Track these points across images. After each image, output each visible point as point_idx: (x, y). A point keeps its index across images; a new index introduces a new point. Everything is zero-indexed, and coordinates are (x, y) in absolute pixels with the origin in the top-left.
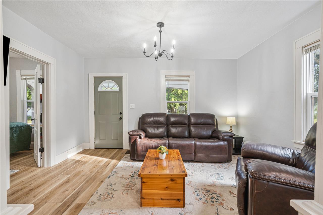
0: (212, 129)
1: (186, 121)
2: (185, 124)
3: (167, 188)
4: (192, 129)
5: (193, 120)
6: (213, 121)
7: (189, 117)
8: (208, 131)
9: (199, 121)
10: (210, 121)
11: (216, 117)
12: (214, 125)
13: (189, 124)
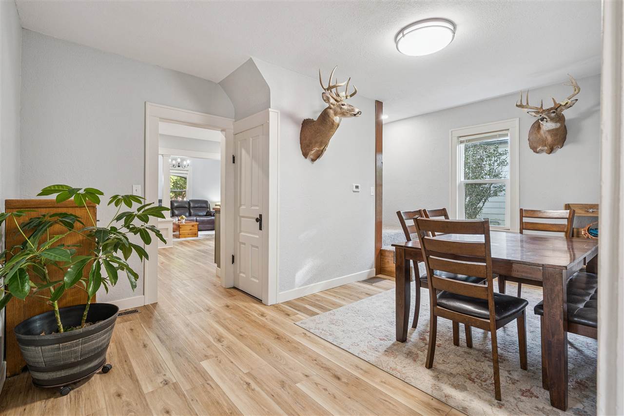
0: (207, 211)
1: (187, 206)
2: (185, 207)
3: (191, 230)
4: (192, 211)
5: (192, 205)
6: (207, 205)
7: (189, 203)
8: (203, 212)
9: (197, 206)
10: (204, 205)
11: (209, 202)
12: (208, 208)
13: (189, 208)
